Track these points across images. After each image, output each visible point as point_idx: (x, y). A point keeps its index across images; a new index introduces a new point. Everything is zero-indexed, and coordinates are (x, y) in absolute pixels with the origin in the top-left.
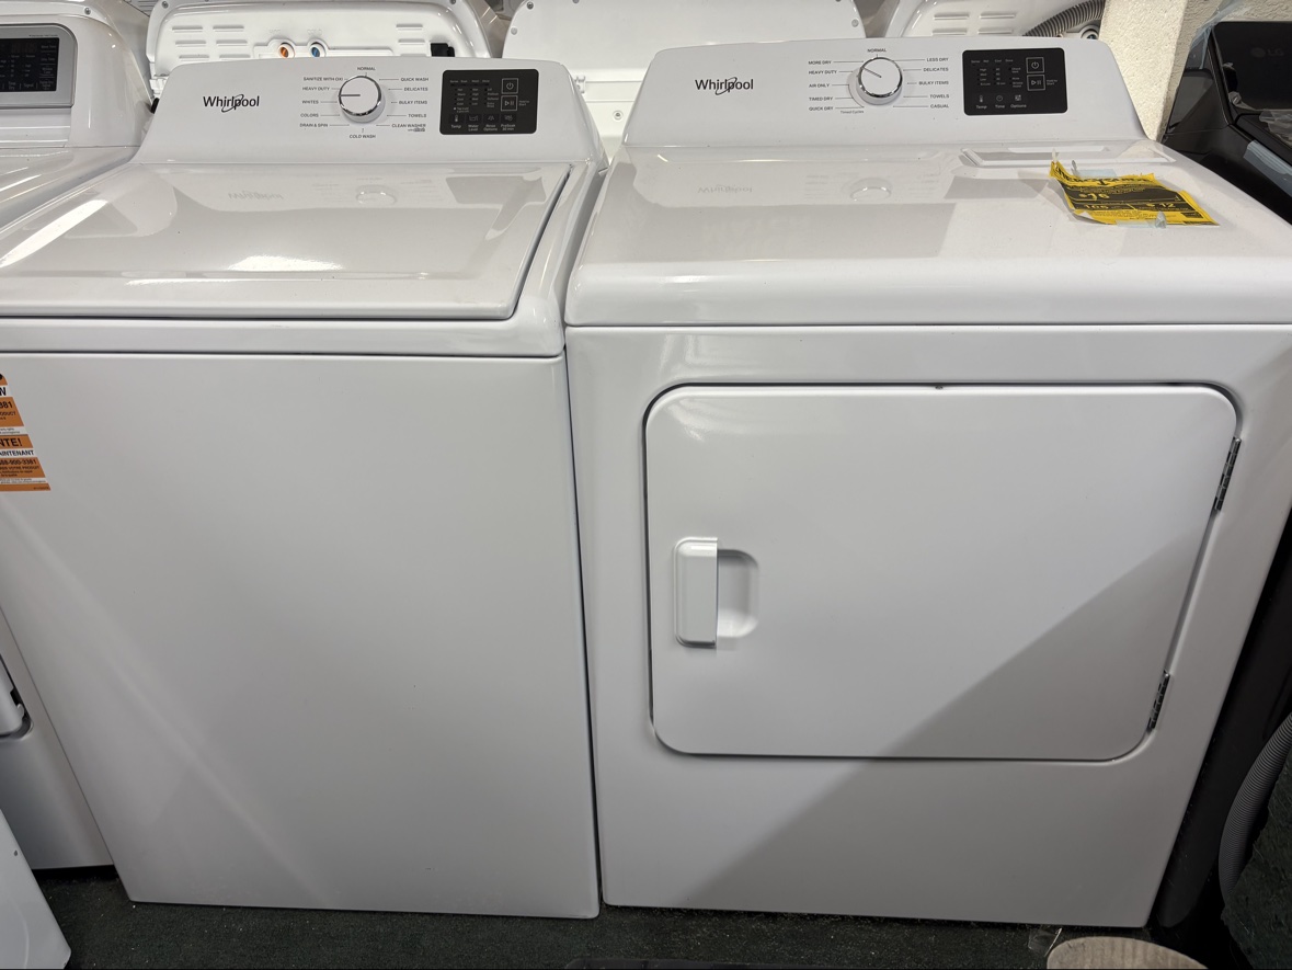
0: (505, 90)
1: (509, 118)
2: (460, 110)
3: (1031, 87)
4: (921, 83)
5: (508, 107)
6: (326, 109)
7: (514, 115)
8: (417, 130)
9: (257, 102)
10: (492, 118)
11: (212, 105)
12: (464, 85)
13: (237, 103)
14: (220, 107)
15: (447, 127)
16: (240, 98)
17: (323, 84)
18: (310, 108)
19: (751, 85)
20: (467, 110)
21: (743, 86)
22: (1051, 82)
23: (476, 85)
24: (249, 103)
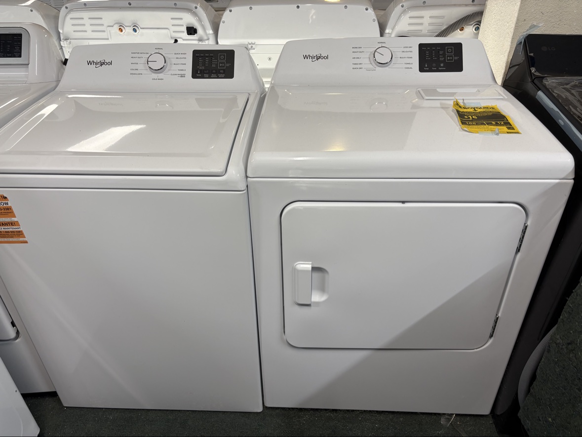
0: (220, 59)
1: (222, 71)
2: (200, 68)
3: (448, 60)
4: (400, 58)
5: (222, 67)
6: (142, 67)
7: (224, 70)
8: (181, 77)
9: (111, 63)
10: (214, 71)
11: (91, 64)
12: (202, 56)
13: (102, 64)
14: (94, 66)
15: (195, 75)
16: (103, 61)
17: (140, 55)
18: (134, 67)
19: (327, 58)
20: (203, 68)
21: (324, 58)
22: (456, 58)
23: (207, 56)
24: (107, 64)
